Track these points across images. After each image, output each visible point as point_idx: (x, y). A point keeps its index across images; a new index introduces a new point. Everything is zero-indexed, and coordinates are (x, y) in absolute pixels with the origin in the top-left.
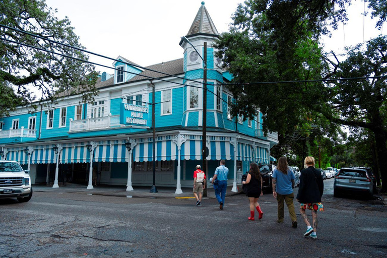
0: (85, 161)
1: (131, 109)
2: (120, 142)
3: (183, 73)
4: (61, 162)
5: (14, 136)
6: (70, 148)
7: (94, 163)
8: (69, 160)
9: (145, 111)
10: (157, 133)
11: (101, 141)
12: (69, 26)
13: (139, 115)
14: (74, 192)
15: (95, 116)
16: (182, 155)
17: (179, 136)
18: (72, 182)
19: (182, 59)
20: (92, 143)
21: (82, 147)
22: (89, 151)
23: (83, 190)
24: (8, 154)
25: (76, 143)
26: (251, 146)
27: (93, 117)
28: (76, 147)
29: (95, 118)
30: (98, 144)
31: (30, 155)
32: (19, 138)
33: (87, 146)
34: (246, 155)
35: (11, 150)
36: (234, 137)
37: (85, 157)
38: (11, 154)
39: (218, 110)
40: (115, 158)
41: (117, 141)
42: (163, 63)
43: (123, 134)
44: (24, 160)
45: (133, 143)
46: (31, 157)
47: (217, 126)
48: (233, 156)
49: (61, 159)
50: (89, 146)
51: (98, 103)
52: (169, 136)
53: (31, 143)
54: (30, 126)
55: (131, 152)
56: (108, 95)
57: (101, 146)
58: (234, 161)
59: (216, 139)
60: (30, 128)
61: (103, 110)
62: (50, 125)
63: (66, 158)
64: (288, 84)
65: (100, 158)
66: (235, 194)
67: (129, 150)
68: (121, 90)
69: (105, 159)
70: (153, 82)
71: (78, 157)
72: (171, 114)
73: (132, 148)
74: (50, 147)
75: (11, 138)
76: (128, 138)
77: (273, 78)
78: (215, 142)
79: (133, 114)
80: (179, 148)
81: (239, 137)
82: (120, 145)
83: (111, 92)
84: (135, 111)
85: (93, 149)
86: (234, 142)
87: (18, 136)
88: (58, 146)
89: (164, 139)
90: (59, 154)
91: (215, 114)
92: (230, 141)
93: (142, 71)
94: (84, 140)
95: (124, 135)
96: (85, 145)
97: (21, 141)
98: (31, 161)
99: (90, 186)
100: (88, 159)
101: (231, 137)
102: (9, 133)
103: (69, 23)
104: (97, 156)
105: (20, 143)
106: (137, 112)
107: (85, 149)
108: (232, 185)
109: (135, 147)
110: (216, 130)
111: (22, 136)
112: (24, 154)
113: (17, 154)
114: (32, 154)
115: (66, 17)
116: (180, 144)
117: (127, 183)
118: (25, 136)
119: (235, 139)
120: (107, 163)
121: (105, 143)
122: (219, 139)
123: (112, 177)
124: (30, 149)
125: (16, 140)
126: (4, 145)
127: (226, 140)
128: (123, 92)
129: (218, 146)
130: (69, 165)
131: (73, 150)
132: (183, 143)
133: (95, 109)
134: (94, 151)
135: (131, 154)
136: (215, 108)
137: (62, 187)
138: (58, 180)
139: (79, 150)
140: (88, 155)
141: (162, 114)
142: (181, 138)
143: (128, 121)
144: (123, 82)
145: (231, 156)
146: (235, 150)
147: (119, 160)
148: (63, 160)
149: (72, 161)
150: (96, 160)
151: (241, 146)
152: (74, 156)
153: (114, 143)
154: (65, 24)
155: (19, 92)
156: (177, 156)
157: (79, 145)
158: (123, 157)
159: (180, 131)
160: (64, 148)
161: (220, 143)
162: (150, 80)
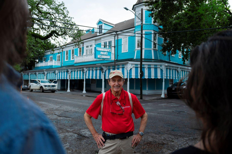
0: (82, 78)
1: (100, 50)
2: (98, 68)
3: (134, 27)
4: (71, 78)
5: (50, 65)
6: (75, 71)
7: (86, 79)
8: (74, 78)
9: (109, 51)
10: (116, 63)
11: (89, 68)
12: (64, 7)
13: (105, 53)
14: (76, 94)
15: (88, 54)
16: (130, 75)
17: (128, 64)
18: (77, 89)
19: (134, 19)
20: (85, 69)
21: (80, 71)
22: (83, 73)
23: (81, 93)
24: (47, 74)
25: (77, 69)
26: (177, 70)
27: (87, 54)
28: (77, 71)
29: (88, 55)
30: (88, 69)
31: (57, 75)
32: (52, 66)
33: (82, 70)
34: (173, 75)
35: (48, 72)
36: (163, 65)
37: (82, 76)
38: (48, 74)
39: (155, 49)
40: (96, 77)
41: (96, 67)
42: (125, 21)
43: (99, 63)
44: (54, 77)
45: (105, 69)
46: (57, 76)
47: (153, 58)
48: (163, 76)
49: (71, 77)
50: (83, 70)
51: (89, 46)
52: (123, 65)
53: (58, 68)
54: (58, 59)
55: (104, 73)
56: (94, 41)
57: (89, 70)
58: (163, 79)
59: (152, 66)
60: (58, 60)
61: (92, 50)
62: (67, 59)
63: (73, 77)
64: (193, 32)
65: (89, 77)
66: (162, 99)
67: (103, 73)
68: (100, 39)
69: (91, 77)
70: (118, 33)
71: (79, 76)
72: (127, 51)
73: (104, 71)
74: (66, 71)
75: (49, 66)
76: (102, 66)
77: (183, 29)
78: (151, 68)
79: (102, 53)
80: (128, 72)
81: (167, 65)
82: (98, 69)
83: (96, 40)
84: (103, 51)
85: (85, 72)
86: (163, 68)
87: (52, 65)
88: (69, 70)
89: (121, 66)
90: (69, 74)
91: (153, 51)
92: (161, 67)
93: (113, 27)
94: (81, 67)
95: (100, 65)
96: (81, 70)
97: (53, 67)
98: (57, 78)
99: (84, 92)
100: (83, 77)
101: (161, 65)
102: (48, 63)
103: (64, 5)
104: (87, 76)
105: (53, 68)
106: (104, 51)
107: (82, 72)
108: (161, 93)
109: (106, 71)
110: (153, 61)
111: (54, 65)
112: (54, 74)
113: (51, 74)
114: (57, 74)
115: (63, 2)
116: (129, 69)
117: (102, 90)
118: (55, 65)
119: (164, 66)
120: (92, 80)
121: (91, 69)
122: (153, 66)
123: (97, 87)
124: (57, 72)
125: (51, 67)
126: (45, 70)
127: (158, 66)
128: (102, 40)
129: (153, 70)
130: (75, 80)
131: (76, 72)
132: (131, 69)
133: (88, 50)
134: (86, 73)
135: (104, 75)
136: (152, 48)
137: (72, 91)
138: (70, 88)
139: (79, 72)
140: (83, 75)
141: (123, 52)
142: (130, 66)
143: (99, 56)
144: (102, 34)
145: (161, 76)
146: (163, 72)
147: (98, 78)
148: (72, 78)
149: (76, 78)
150: (87, 78)
151: (168, 70)
152: (76, 75)
153: (95, 69)
154: (62, 6)
155: (45, 43)
156: (127, 76)
157: (79, 70)
158: (100, 77)
159: (129, 62)
160: (72, 71)
161: (154, 69)
162: (115, 32)
